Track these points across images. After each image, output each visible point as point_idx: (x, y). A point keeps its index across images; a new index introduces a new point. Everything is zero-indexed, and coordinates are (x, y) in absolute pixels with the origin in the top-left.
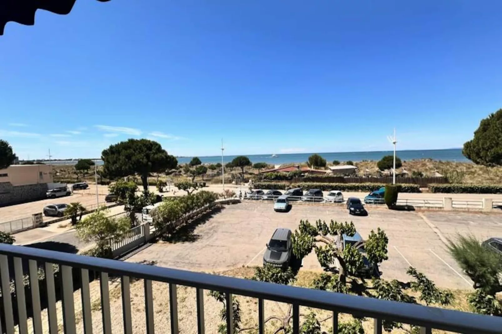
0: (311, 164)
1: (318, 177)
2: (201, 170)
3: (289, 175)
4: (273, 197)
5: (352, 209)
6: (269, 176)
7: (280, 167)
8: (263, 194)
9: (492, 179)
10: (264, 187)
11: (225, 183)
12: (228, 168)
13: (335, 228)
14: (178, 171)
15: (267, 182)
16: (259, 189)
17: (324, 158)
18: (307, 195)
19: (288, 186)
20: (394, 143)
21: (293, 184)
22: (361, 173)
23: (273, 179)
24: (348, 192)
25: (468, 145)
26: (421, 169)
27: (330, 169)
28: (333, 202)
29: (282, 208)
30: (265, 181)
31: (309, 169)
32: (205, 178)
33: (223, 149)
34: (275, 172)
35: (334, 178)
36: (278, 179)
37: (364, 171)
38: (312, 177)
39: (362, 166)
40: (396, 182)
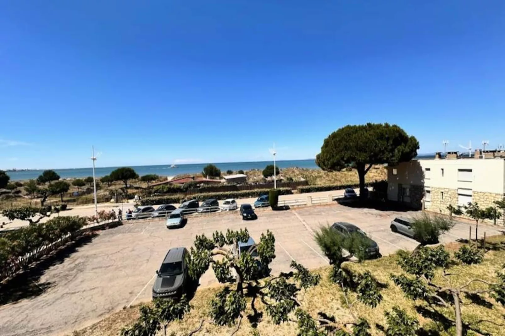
0: (207, 174)
1: (213, 187)
2: (57, 188)
3: (184, 187)
4: (165, 213)
5: (245, 215)
6: (161, 189)
7: (174, 179)
8: (153, 210)
9: (330, 181)
10: (154, 202)
11: (98, 202)
12: (104, 183)
13: (231, 237)
14: (13, 191)
15: (158, 196)
16: (147, 205)
17: (218, 168)
18: (203, 206)
19: (183, 199)
20: (274, 154)
21: (188, 196)
22: (251, 181)
23: (166, 192)
24: (241, 198)
25: (318, 157)
26: (292, 175)
27: (225, 179)
28: (228, 211)
29: (176, 224)
30: (155, 196)
31: (204, 179)
32: (64, 199)
33: (94, 159)
34: (167, 185)
35: (228, 186)
36: (171, 192)
37: (253, 179)
38: (208, 188)
39: (251, 174)
40: (277, 187)
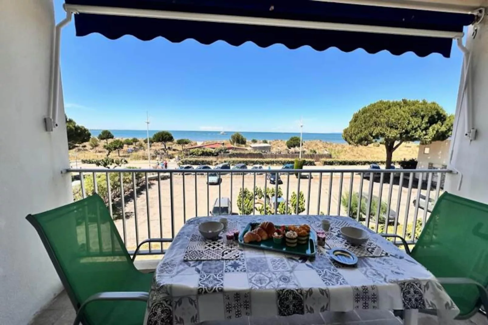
0: (234, 142)
1: (241, 153)
3: (215, 151)
5: (272, 179)
6: (196, 152)
9: (355, 156)
10: (192, 163)
14: (81, 145)
15: (194, 157)
17: (244, 137)
19: (215, 162)
21: (220, 159)
22: (274, 151)
23: (201, 155)
26: (315, 148)
27: (250, 146)
30: (192, 157)
31: (232, 146)
32: (121, 154)
34: (200, 149)
35: (254, 154)
36: (205, 155)
37: (276, 149)
38: (236, 154)
39: (274, 144)
40: (302, 157)
